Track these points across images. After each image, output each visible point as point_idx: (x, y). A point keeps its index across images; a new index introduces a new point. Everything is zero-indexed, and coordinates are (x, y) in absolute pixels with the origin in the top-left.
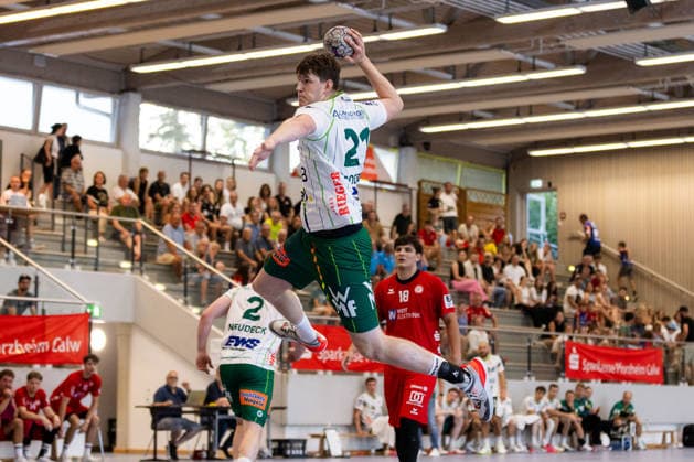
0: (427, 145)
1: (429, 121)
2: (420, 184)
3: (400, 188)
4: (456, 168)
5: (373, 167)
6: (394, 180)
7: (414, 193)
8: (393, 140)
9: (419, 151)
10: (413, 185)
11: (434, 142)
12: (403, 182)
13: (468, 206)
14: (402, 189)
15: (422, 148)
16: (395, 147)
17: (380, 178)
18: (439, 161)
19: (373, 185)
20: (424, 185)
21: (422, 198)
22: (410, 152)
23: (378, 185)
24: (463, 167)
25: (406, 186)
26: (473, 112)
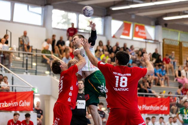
0: (166, 25)
1: (166, 15)
2: (163, 40)
3: (156, 42)
4: (178, 34)
5: (145, 33)
6: (153, 39)
7: (161, 44)
8: (153, 23)
9: (163, 27)
10: (161, 40)
11: (169, 23)
12: (157, 39)
13: (183, 49)
14: (157, 42)
15: (164, 26)
16: (153, 26)
17: (148, 38)
18: (171, 31)
19: (145, 41)
20: (165, 40)
21: (165, 46)
22: (160, 28)
23: (147, 41)
24: (180, 33)
25: (158, 41)
26: (184, 11)
